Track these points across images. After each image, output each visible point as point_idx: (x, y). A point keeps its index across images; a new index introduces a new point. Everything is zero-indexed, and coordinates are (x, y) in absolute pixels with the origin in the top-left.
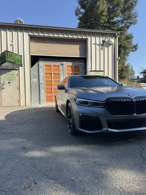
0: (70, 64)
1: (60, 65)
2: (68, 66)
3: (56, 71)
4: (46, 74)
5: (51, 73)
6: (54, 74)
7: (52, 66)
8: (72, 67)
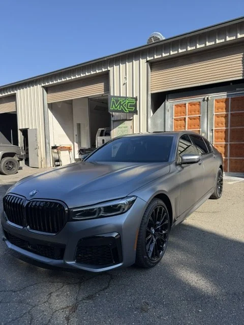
0: (223, 95)
1: (201, 100)
2: (217, 101)
3: (193, 113)
4: (176, 120)
5: (185, 118)
6: (191, 119)
7: (187, 105)
8: (227, 101)
